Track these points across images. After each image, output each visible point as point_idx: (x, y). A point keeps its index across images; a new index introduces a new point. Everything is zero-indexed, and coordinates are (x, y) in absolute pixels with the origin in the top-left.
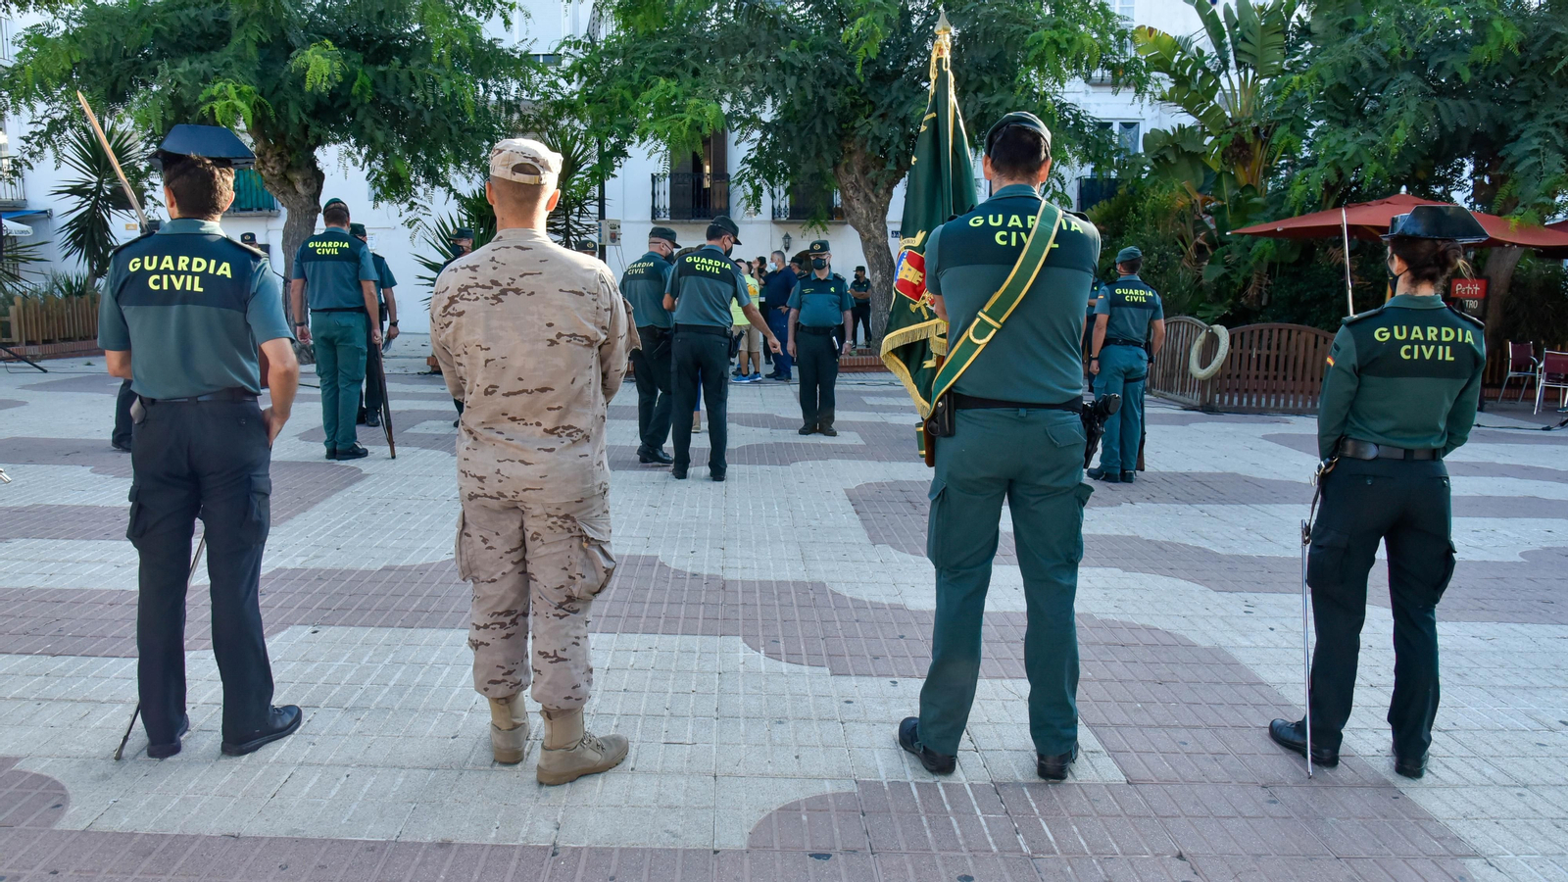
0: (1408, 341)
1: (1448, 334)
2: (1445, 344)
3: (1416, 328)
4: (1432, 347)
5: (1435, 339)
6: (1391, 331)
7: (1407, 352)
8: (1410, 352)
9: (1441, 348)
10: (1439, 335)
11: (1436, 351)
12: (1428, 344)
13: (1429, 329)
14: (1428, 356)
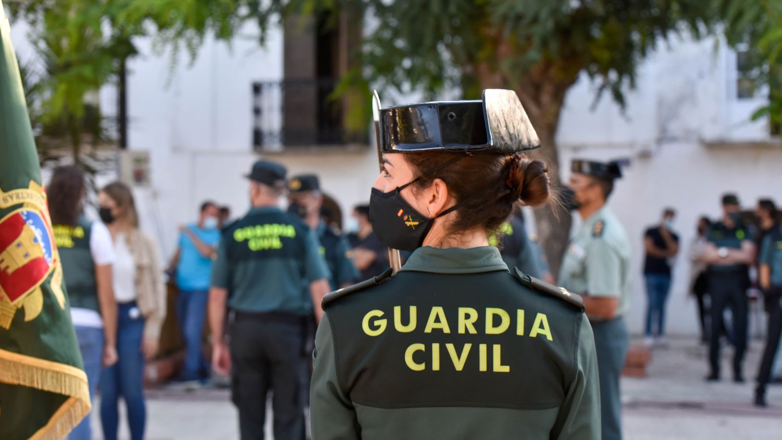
0: (418, 335)
1: (497, 321)
2: (491, 340)
3: (437, 311)
4: (467, 347)
5: (472, 331)
6: (389, 316)
7: (418, 357)
8: (422, 357)
9: (483, 348)
10: (480, 324)
11: (474, 356)
12: (459, 341)
13: (462, 311)
14: (459, 365)
